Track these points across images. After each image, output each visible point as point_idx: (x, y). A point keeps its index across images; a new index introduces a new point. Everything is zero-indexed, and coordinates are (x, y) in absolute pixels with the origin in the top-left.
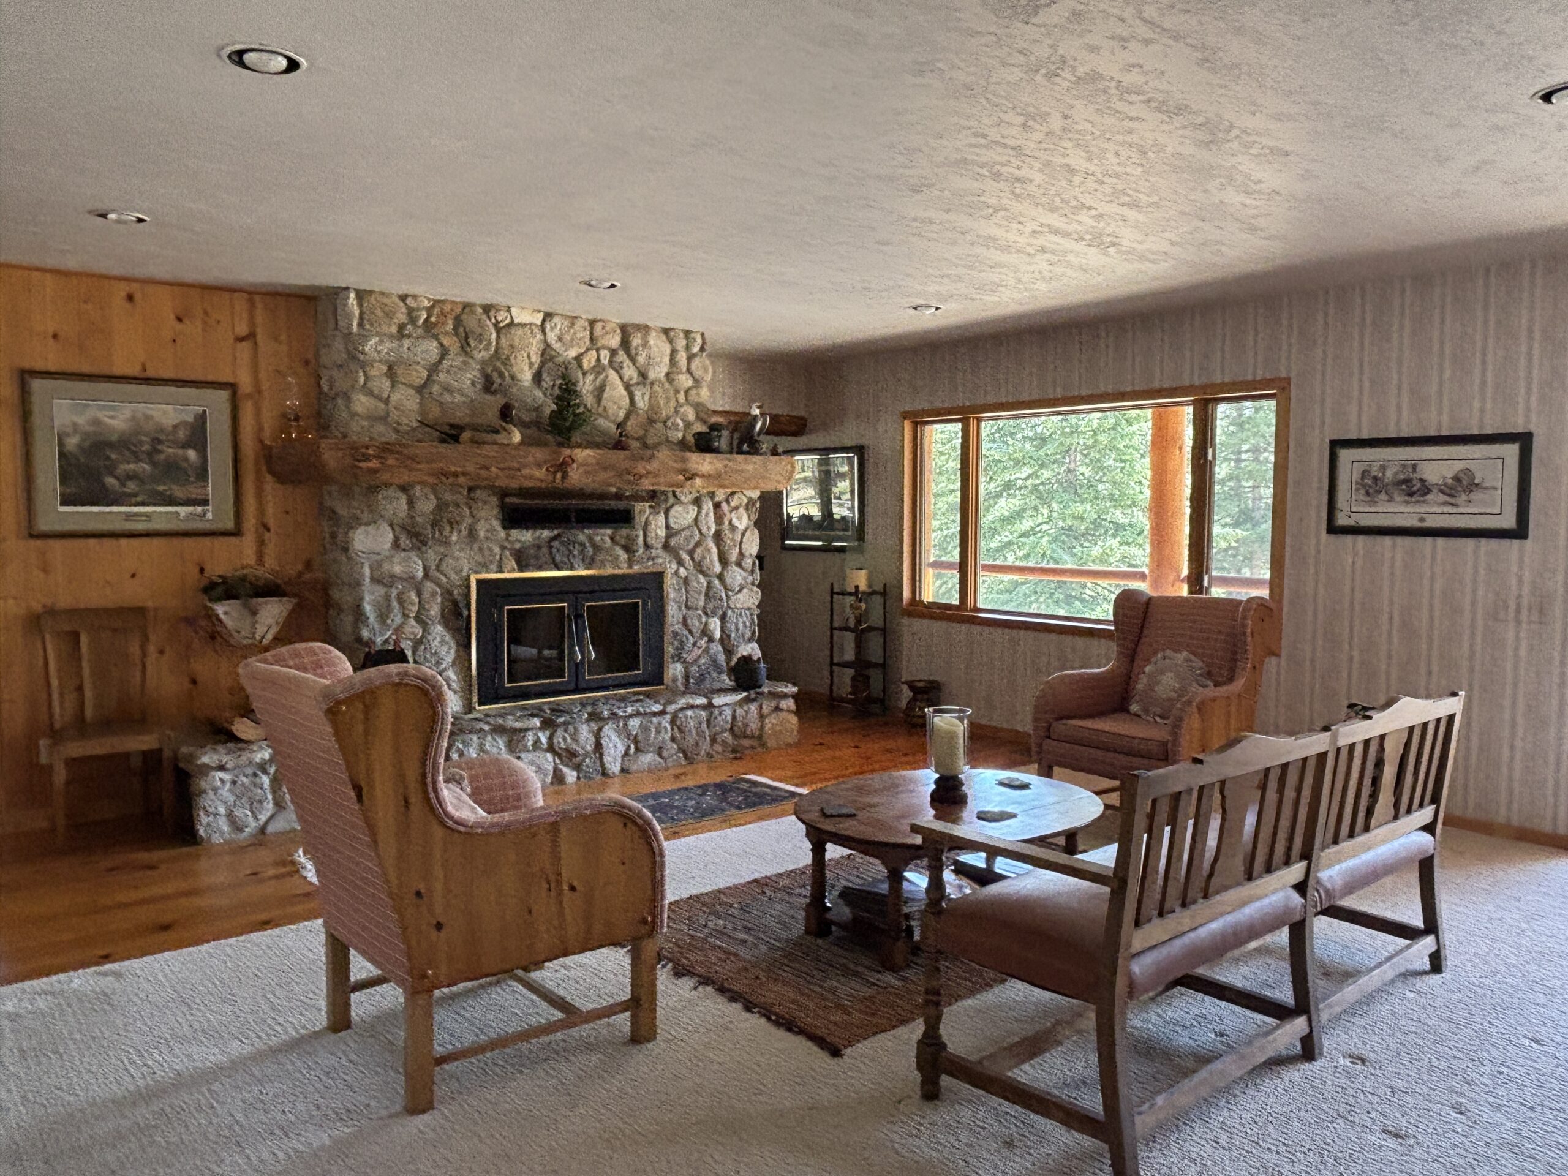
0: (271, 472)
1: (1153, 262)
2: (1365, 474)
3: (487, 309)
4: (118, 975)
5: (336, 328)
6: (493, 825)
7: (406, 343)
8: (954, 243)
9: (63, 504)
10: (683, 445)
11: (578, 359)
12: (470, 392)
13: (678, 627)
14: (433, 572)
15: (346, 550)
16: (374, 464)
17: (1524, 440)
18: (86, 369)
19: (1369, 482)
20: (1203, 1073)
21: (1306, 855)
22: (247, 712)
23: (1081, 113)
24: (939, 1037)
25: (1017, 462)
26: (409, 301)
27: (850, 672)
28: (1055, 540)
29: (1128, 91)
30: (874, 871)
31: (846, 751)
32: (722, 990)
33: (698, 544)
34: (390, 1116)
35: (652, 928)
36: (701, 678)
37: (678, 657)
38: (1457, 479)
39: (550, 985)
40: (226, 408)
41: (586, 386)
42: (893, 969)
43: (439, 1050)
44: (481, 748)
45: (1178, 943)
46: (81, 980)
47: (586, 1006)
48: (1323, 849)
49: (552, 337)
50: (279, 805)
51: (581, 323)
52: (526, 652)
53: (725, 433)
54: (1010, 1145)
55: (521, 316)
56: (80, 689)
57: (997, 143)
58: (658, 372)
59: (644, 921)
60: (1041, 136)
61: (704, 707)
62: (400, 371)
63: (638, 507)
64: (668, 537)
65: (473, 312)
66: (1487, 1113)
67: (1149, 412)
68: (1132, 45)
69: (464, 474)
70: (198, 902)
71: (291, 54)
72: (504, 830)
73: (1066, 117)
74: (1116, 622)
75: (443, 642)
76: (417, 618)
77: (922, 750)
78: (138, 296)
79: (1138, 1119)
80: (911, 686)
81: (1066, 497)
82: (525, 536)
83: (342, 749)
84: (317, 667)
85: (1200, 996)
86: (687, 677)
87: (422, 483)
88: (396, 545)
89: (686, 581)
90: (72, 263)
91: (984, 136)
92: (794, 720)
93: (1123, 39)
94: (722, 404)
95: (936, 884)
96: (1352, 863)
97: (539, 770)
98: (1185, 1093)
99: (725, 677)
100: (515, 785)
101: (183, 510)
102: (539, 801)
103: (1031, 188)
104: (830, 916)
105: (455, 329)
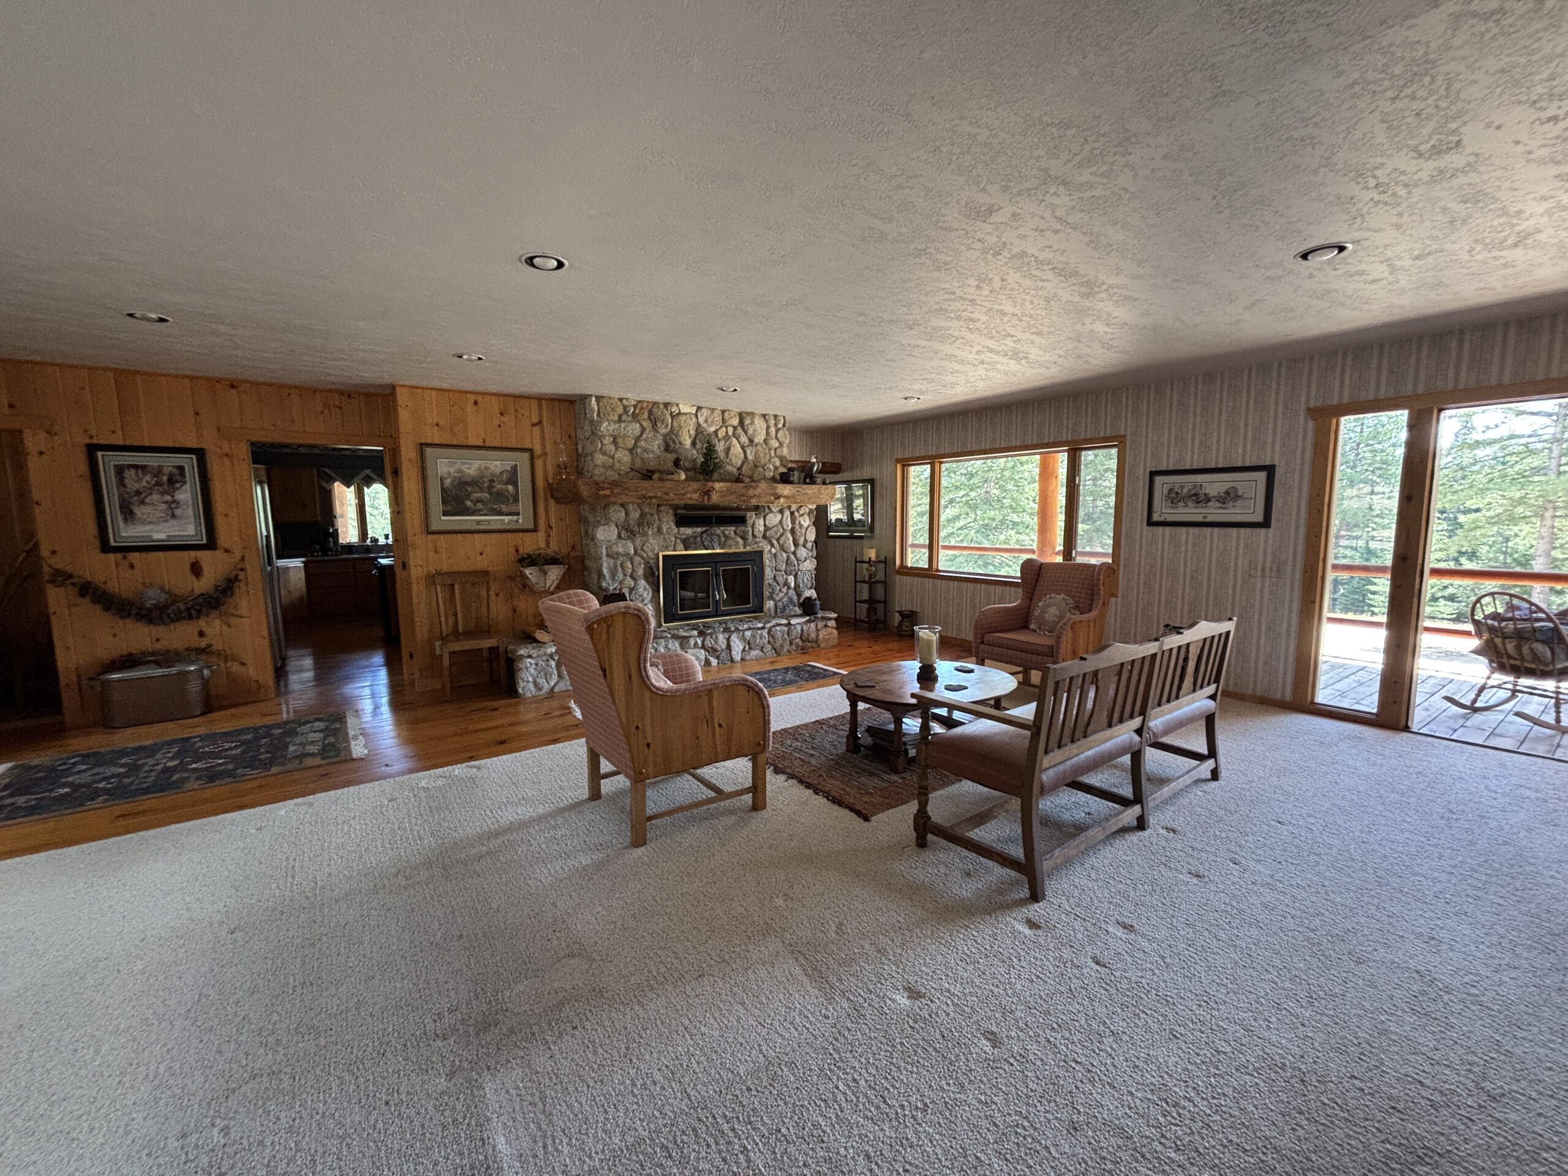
0: (552, 497)
1: (1048, 368)
2: (1170, 491)
3: (666, 405)
4: (479, 768)
5: (585, 418)
6: (677, 691)
7: (623, 425)
8: (931, 359)
9: (444, 515)
10: (773, 479)
11: (716, 432)
12: (658, 453)
13: (771, 581)
14: (639, 551)
15: (593, 539)
16: (607, 492)
17: (1270, 470)
18: (455, 442)
19: (1173, 495)
20: (1082, 837)
21: (1143, 713)
22: (542, 626)
23: (1013, 277)
24: (926, 813)
25: (957, 488)
26: (624, 402)
27: (866, 606)
28: (978, 532)
29: (1042, 263)
30: (884, 719)
31: (863, 647)
32: (801, 782)
33: (782, 535)
34: (624, 848)
35: (764, 747)
36: (784, 609)
37: (771, 598)
38: (1227, 493)
39: (707, 777)
40: (527, 463)
41: (720, 447)
42: (896, 772)
43: (648, 815)
44: (666, 647)
45: (1069, 763)
46: (458, 770)
47: (727, 789)
48: (1153, 708)
49: (701, 420)
50: (560, 676)
51: (717, 413)
52: (689, 594)
53: (796, 473)
54: (968, 875)
55: (684, 409)
56: (455, 614)
57: (962, 298)
58: (760, 438)
59: (759, 744)
60: (987, 293)
61: (786, 625)
62: (620, 440)
63: (749, 514)
64: (766, 531)
65: (658, 407)
66: (1251, 864)
67: (1038, 457)
68: (1048, 234)
69: (656, 497)
70: (517, 729)
71: (560, 258)
72: (684, 693)
73: (1003, 280)
74: (1022, 578)
75: (645, 589)
76: (632, 576)
77: (912, 648)
78: (481, 404)
79: (1045, 863)
80: (901, 613)
81: (985, 507)
82: (688, 531)
83: (595, 648)
84: (580, 603)
85: (1075, 791)
86: (776, 607)
87: (632, 503)
88: (619, 537)
89: (775, 555)
90: (445, 385)
91: (954, 293)
92: (836, 632)
93: (1042, 231)
94: (795, 457)
95: (925, 727)
96: (1168, 717)
97: (697, 659)
98: (1072, 847)
99: (797, 608)
100: (687, 668)
101: (506, 518)
102: (700, 677)
103: (978, 325)
104: (860, 742)
105: (649, 417)
